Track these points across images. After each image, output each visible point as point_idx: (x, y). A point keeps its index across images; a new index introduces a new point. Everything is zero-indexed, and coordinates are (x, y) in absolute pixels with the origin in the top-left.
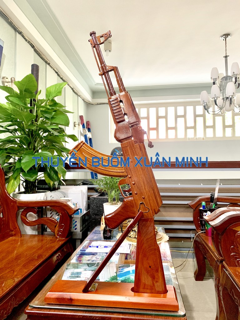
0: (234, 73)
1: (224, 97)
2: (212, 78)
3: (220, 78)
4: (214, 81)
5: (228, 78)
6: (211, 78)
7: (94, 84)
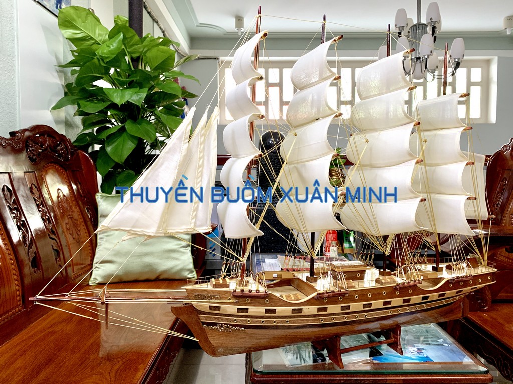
0: (431, 19)
1: (413, 57)
2: (398, 26)
3: (409, 26)
4: (399, 30)
5: (421, 27)
6: (396, 26)
7: (196, 25)
